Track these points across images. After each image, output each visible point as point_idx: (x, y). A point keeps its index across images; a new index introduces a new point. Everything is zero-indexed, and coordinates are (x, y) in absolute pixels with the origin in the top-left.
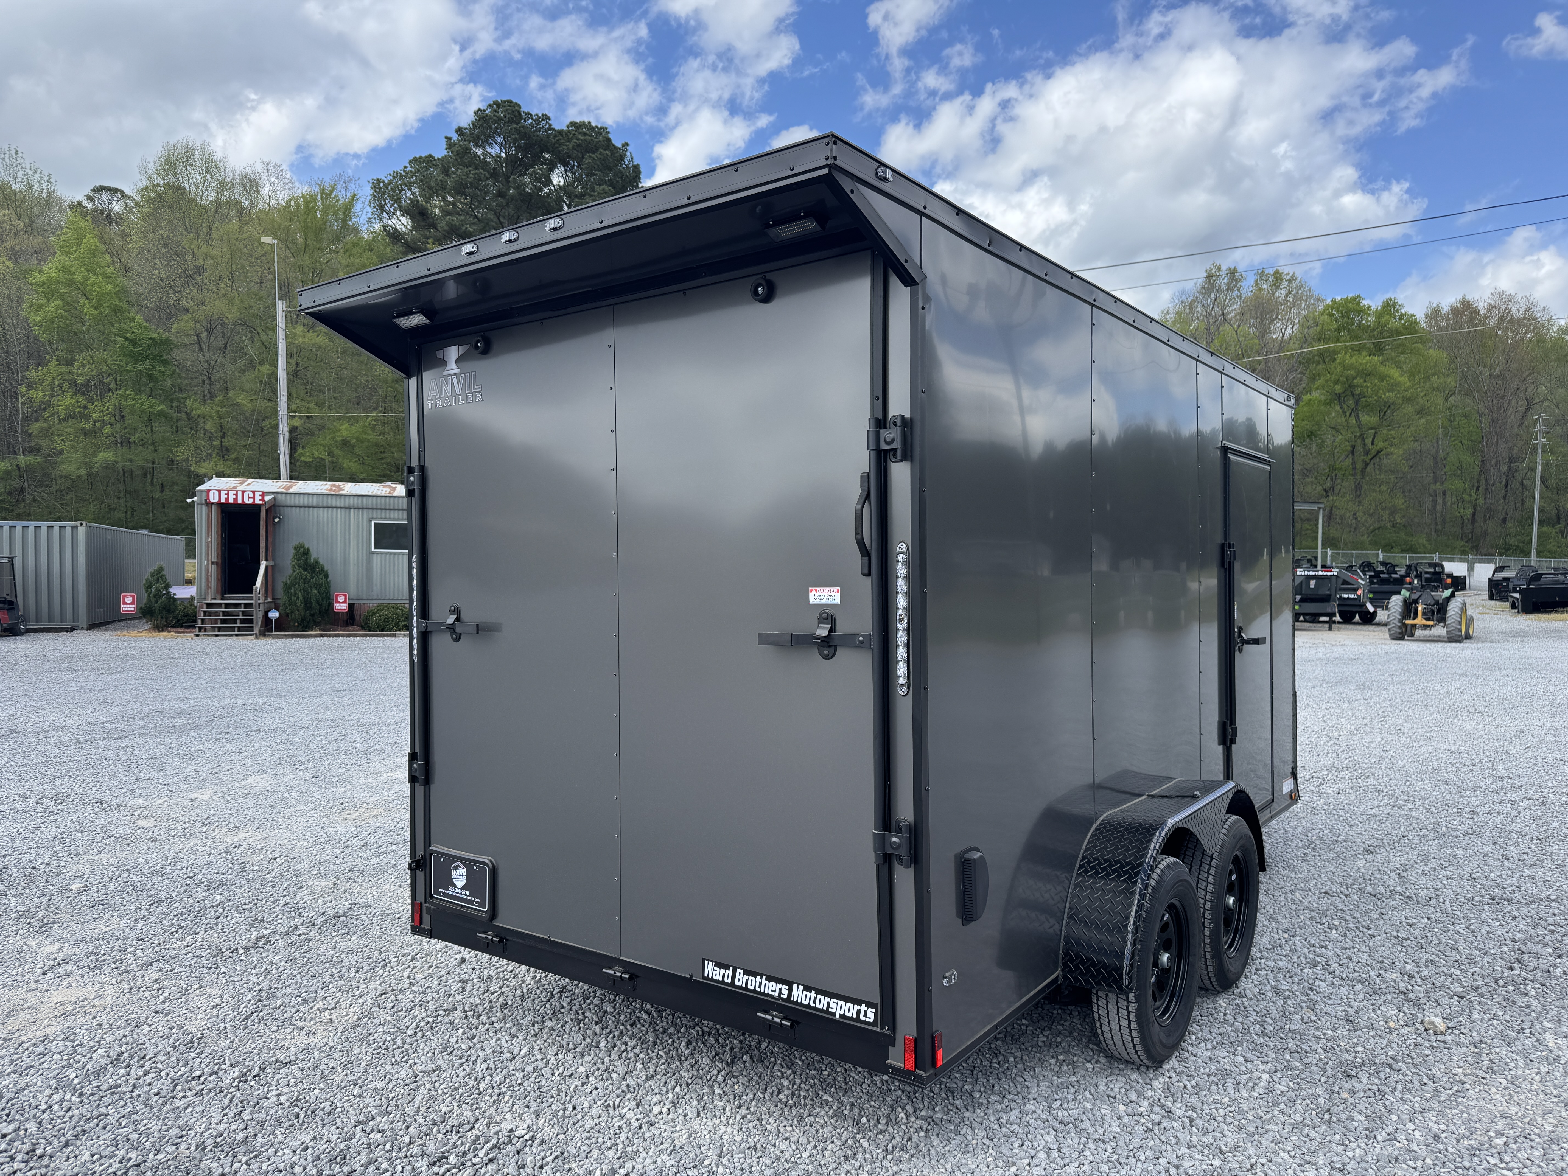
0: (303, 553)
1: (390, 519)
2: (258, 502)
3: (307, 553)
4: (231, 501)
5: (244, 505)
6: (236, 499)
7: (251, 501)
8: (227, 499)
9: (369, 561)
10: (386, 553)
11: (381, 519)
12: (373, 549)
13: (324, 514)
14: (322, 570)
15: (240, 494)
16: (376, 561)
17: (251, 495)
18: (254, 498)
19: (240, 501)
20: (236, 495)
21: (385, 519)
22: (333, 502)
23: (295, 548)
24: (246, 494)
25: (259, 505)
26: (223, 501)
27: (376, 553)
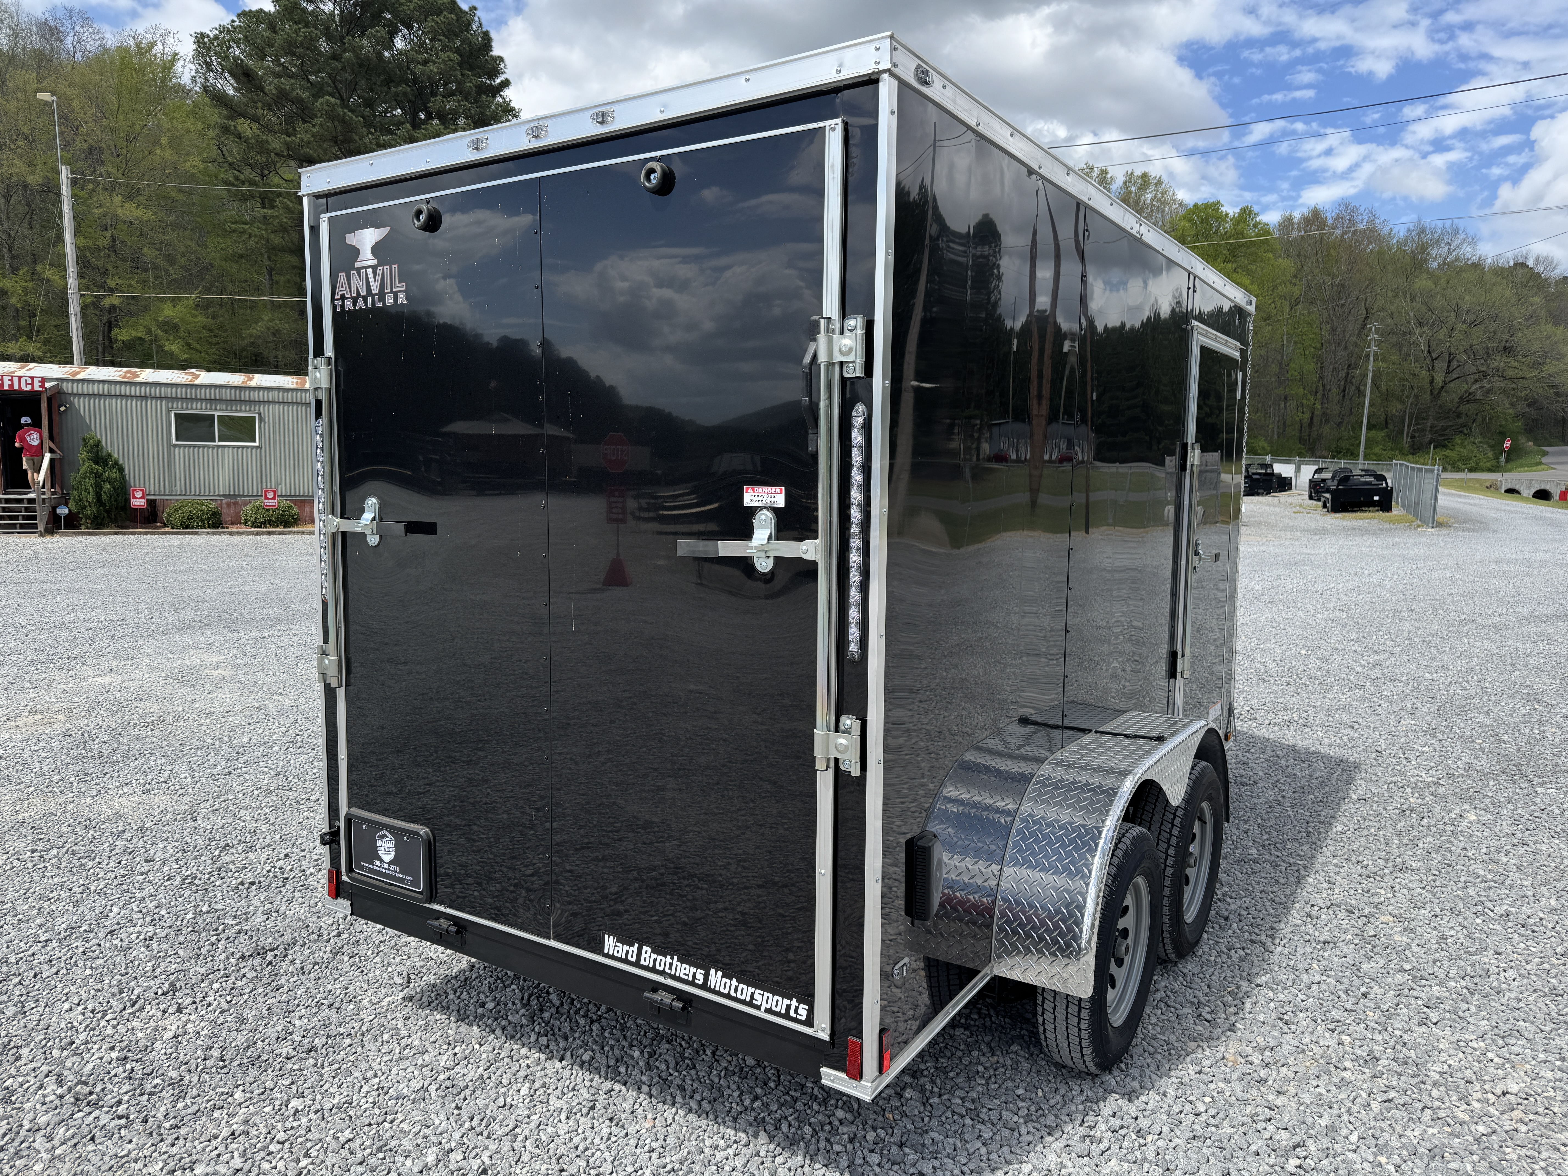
0: (93, 445)
1: (192, 409)
2: (37, 389)
3: (97, 445)
4: (6, 387)
5: (23, 391)
6: (12, 385)
7: (29, 388)
9: (170, 455)
10: (188, 446)
11: (182, 409)
12: (174, 441)
14: (116, 463)
15: (16, 380)
16: (176, 454)
17: (29, 381)
18: (32, 384)
19: (23, 388)
20: (12, 380)
21: (186, 409)
22: (126, 389)
23: (85, 441)
24: (23, 381)
25: (39, 393)
27: (180, 446)
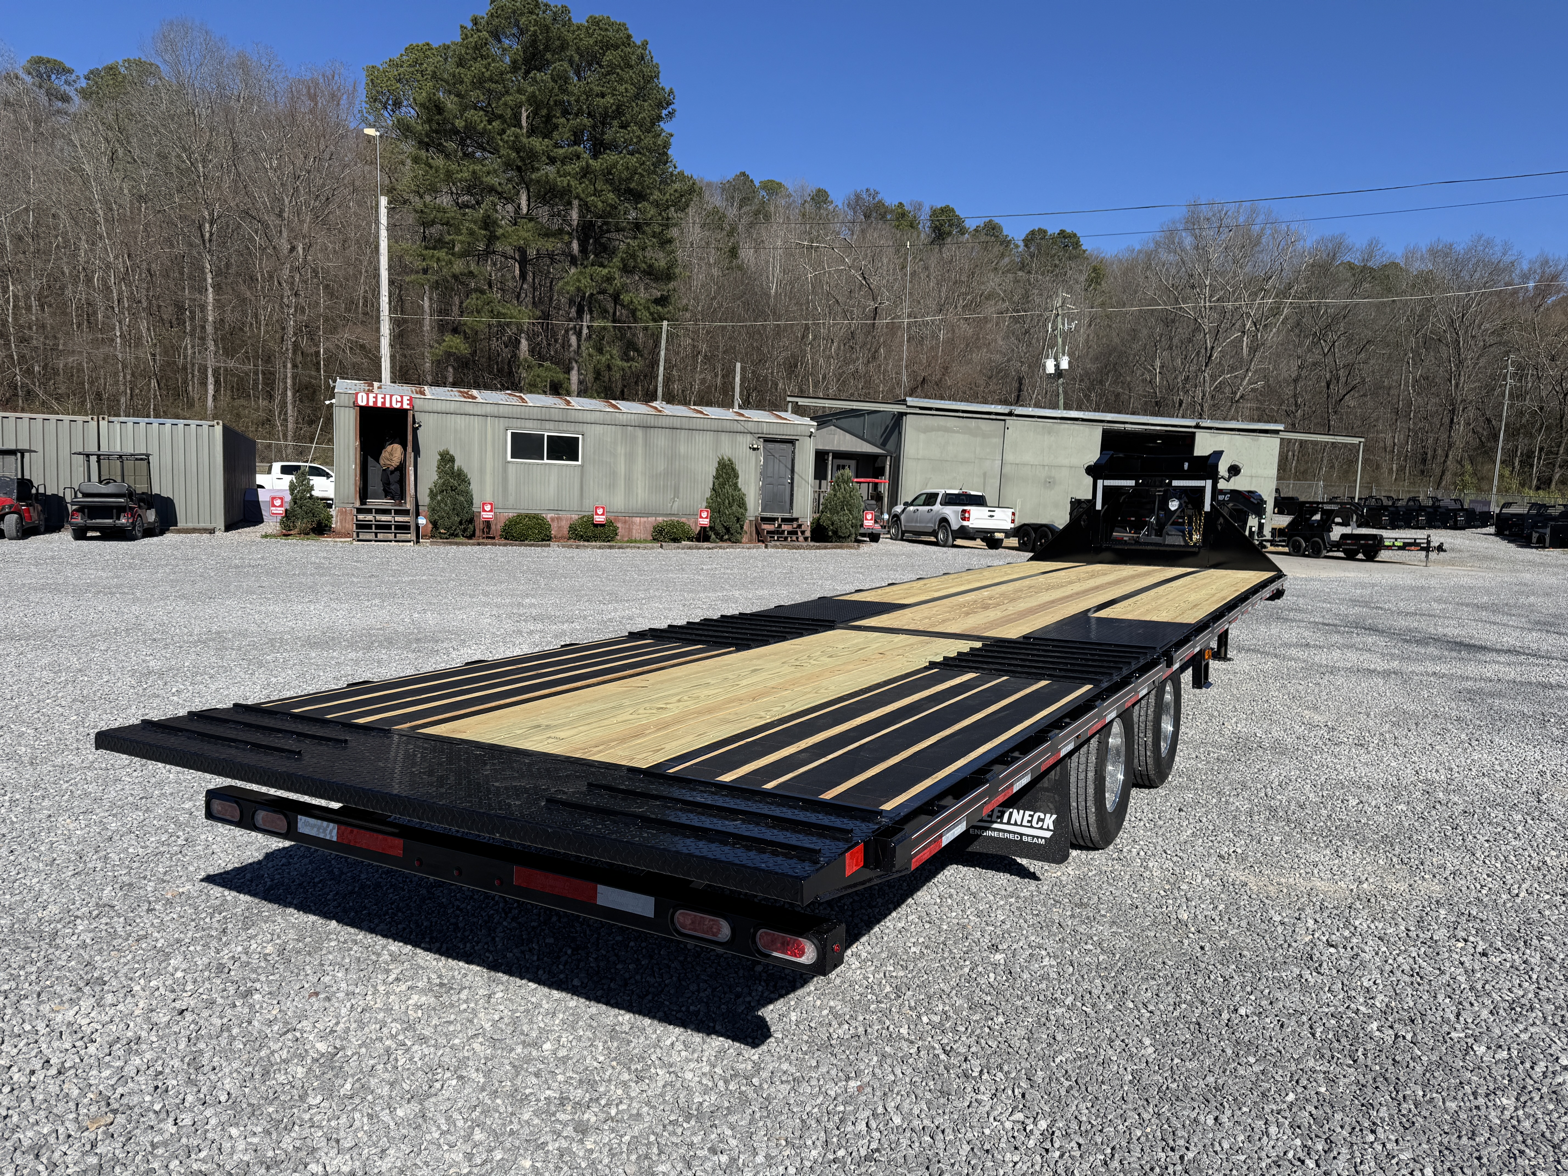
0: (446, 459)
1: (525, 428)
2: (406, 406)
3: (452, 460)
4: (379, 405)
5: (392, 410)
6: (384, 403)
7: (398, 406)
8: (375, 402)
9: (505, 470)
10: (522, 463)
11: (517, 428)
12: (509, 458)
13: (460, 421)
14: (465, 478)
15: (388, 397)
16: (511, 469)
17: (399, 399)
18: (402, 402)
19: (388, 405)
20: (384, 398)
21: (520, 428)
22: (470, 408)
23: (441, 455)
24: (394, 398)
25: (407, 410)
26: (371, 404)
27: (513, 463)
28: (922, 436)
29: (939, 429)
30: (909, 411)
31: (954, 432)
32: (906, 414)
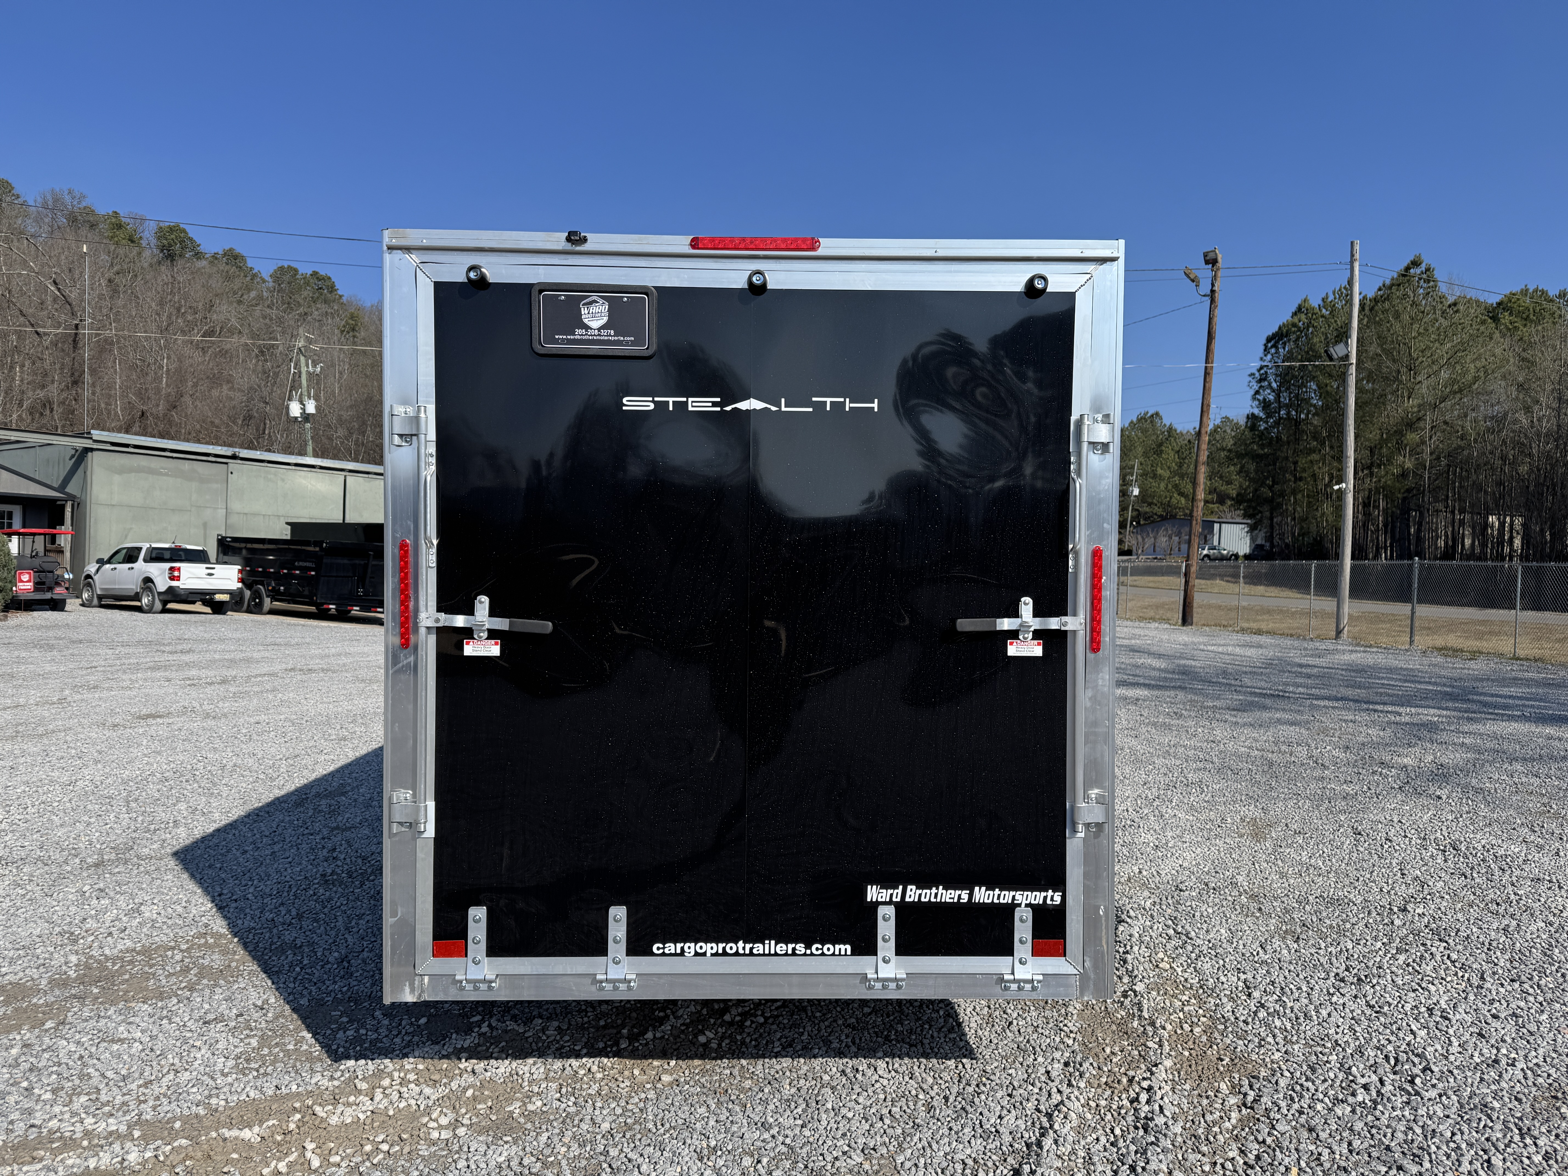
28: (117, 478)
29: (139, 470)
30: (95, 447)
31: (161, 474)
32: (92, 450)
